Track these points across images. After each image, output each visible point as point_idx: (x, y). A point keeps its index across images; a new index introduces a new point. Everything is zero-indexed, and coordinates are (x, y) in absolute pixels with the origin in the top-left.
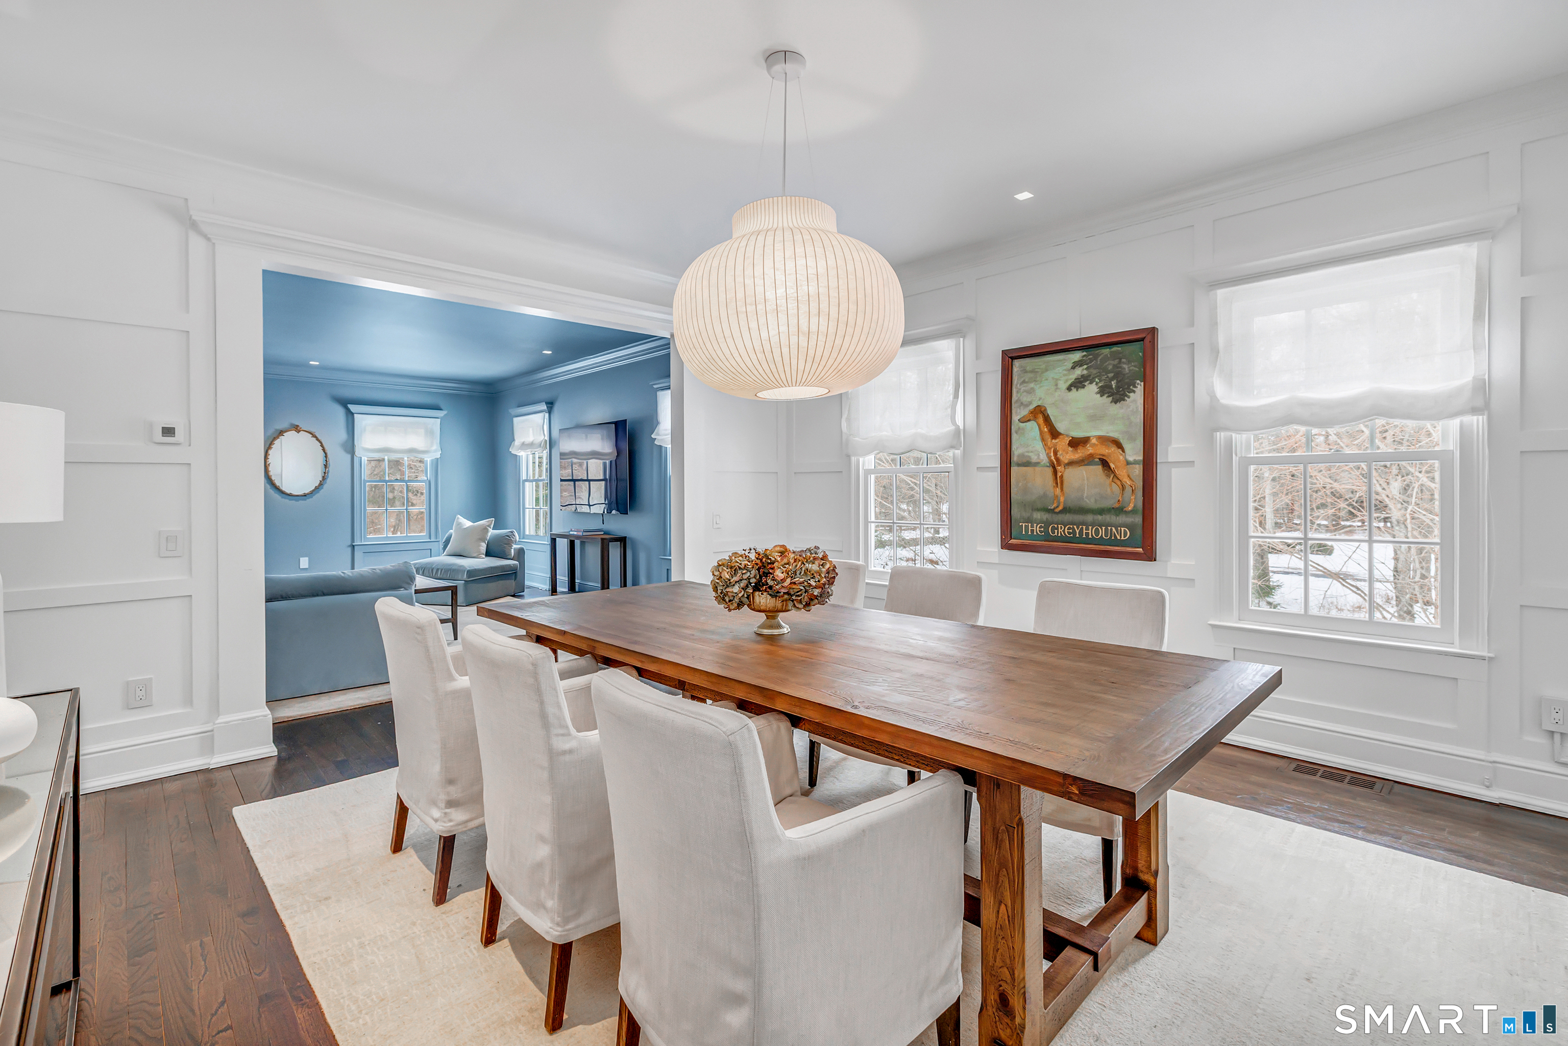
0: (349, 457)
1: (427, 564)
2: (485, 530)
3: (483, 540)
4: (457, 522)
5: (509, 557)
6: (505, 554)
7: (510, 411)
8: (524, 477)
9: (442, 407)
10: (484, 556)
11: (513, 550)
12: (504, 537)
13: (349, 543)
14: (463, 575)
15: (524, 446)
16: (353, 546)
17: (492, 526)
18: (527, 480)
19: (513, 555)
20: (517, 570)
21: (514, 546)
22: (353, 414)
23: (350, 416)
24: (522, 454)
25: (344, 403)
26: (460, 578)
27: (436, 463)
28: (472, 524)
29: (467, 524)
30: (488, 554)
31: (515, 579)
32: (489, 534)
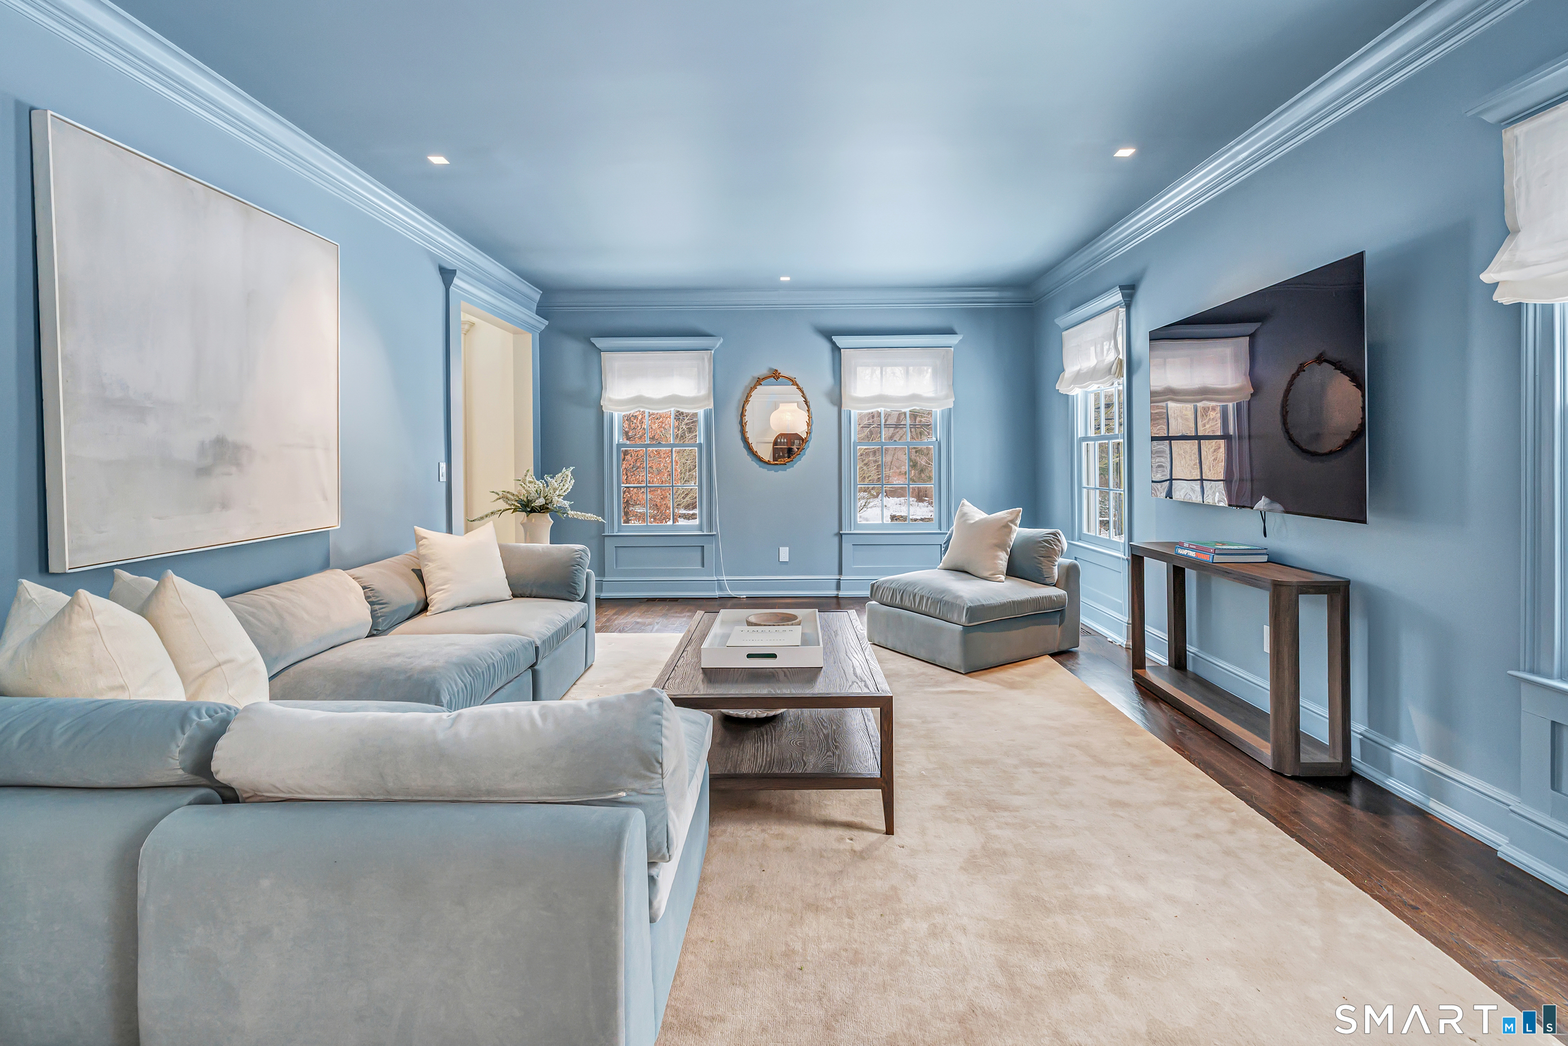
0: (836, 409)
1: (908, 584)
2: (1006, 527)
3: (1001, 546)
4: (961, 511)
5: (1048, 581)
6: (1042, 575)
7: (1057, 321)
8: (1080, 433)
9: (957, 330)
10: (1003, 577)
11: (1056, 569)
12: (1040, 542)
13: (836, 531)
14: (960, 616)
15: (1081, 378)
16: (841, 535)
17: (1018, 522)
18: (1086, 439)
19: (1056, 577)
20: (1064, 606)
21: (1061, 560)
22: (839, 349)
23: (837, 353)
24: (1076, 392)
25: (828, 334)
26: (955, 619)
27: (948, 415)
28: (988, 515)
29: (977, 515)
30: (1012, 571)
31: (1061, 622)
32: (1014, 536)
